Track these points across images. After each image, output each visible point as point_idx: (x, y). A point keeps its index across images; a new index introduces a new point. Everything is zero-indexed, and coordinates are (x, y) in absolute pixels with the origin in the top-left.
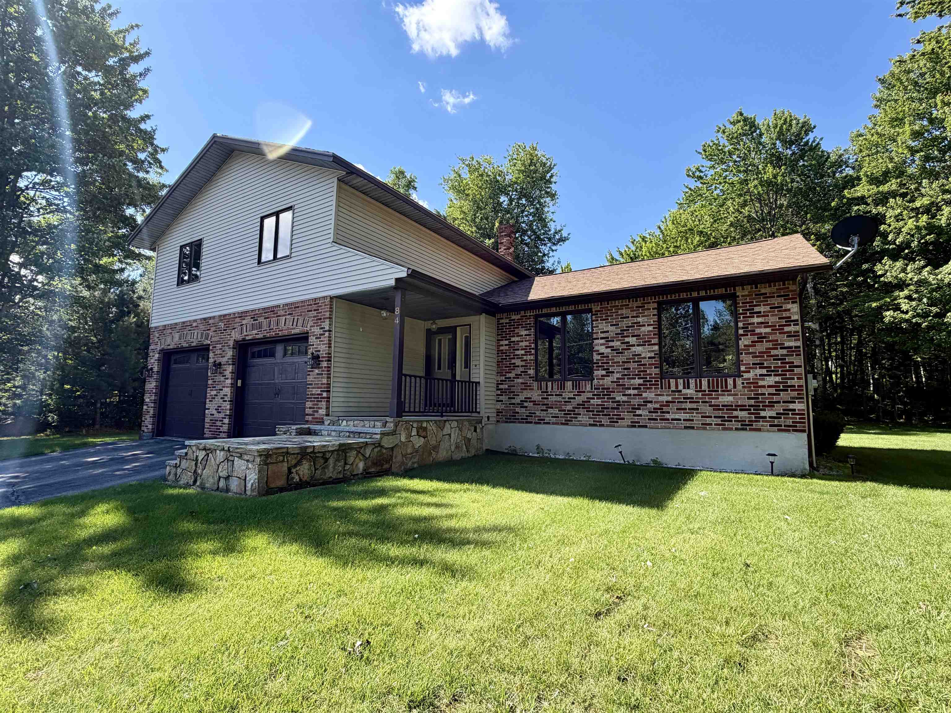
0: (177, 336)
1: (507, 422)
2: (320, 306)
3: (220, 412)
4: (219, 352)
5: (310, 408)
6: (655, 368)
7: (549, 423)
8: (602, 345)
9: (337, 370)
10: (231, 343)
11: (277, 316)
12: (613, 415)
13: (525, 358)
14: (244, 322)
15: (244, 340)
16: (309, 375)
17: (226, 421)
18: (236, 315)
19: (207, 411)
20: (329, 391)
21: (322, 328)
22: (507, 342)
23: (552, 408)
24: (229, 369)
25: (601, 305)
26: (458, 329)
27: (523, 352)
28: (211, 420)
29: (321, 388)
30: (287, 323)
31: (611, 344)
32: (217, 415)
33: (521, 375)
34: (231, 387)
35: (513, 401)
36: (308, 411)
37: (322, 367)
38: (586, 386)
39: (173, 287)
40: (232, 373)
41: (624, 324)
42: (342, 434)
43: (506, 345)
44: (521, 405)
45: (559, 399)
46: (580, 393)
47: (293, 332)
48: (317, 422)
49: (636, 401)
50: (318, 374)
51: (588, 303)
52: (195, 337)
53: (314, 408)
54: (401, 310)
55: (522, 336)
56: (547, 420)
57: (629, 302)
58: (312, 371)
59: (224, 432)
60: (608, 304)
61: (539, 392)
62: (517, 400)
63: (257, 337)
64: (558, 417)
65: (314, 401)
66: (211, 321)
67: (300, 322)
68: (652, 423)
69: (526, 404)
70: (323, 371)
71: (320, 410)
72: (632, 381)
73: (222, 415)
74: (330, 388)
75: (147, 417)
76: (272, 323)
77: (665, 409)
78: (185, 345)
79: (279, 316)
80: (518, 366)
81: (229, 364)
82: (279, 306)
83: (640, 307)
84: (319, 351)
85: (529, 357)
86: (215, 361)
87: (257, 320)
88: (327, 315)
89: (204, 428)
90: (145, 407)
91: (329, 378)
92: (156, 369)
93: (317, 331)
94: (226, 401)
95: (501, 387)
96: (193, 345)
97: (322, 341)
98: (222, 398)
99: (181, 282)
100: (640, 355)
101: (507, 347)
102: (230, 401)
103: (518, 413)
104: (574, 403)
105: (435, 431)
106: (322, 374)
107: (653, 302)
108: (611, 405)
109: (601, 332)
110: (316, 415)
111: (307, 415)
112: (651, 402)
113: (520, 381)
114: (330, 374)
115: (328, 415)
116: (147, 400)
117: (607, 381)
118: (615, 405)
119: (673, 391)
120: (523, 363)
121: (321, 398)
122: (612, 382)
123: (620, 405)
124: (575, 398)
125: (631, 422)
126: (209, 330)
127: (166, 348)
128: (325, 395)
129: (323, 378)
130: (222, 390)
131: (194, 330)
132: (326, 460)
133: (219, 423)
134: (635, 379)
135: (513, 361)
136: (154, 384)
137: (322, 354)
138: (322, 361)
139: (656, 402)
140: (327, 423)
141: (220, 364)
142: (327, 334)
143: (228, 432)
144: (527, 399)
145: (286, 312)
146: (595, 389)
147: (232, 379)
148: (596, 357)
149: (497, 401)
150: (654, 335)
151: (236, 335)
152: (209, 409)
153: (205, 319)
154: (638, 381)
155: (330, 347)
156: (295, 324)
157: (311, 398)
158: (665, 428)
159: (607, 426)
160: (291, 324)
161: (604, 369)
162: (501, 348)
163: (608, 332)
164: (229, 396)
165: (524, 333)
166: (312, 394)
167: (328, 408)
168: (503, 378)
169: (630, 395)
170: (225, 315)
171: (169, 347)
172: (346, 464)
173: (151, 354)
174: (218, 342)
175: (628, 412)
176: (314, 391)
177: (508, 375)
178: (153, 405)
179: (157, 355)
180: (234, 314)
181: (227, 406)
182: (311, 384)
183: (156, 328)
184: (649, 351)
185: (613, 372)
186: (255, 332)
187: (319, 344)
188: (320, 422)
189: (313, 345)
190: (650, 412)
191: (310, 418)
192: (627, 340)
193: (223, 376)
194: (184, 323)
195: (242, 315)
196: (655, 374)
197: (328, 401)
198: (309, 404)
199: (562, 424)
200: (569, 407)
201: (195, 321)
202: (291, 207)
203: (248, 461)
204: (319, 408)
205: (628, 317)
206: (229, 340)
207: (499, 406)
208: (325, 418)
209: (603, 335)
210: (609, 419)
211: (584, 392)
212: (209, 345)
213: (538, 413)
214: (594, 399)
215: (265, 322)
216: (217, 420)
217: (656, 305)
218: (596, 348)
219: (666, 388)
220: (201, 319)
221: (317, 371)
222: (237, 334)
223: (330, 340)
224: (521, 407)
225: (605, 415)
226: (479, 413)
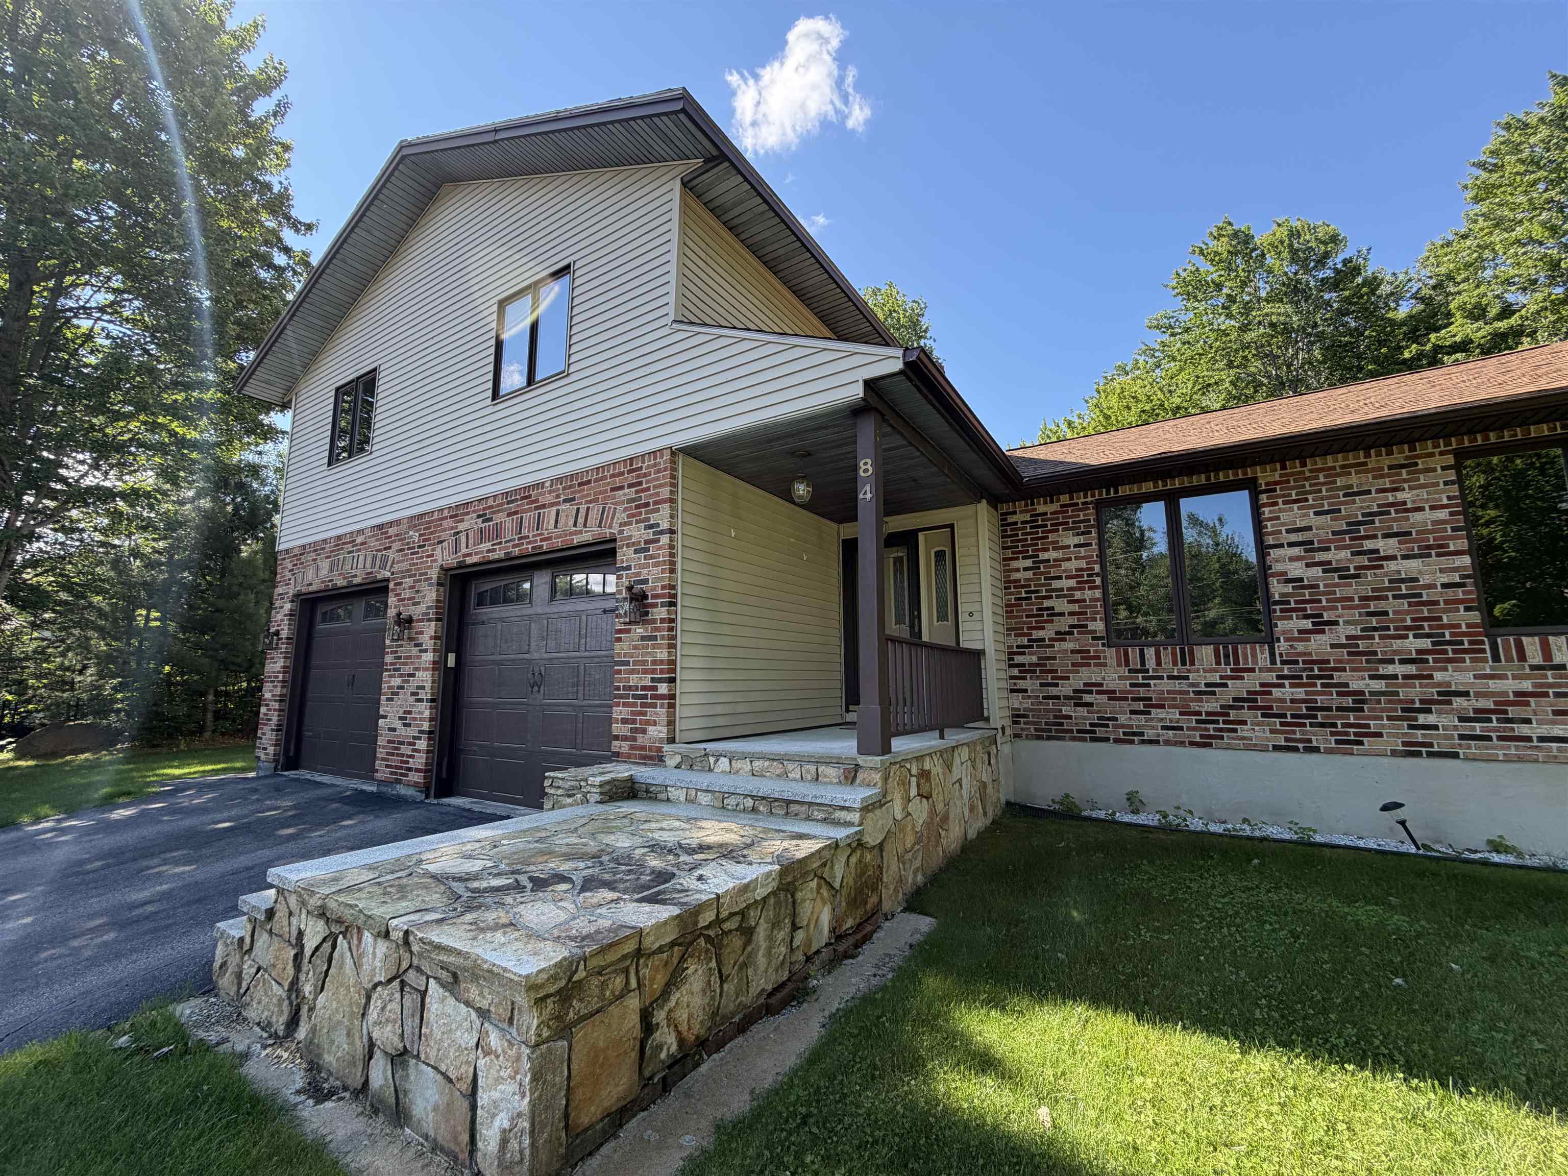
0: (325, 565)
1: (1039, 738)
2: (645, 475)
3: (409, 725)
4: (407, 594)
5: (624, 721)
6: (1467, 609)
7: (1157, 742)
8: (1292, 559)
9: (689, 626)
10: (434, 574)
11: (537, 508)
12: (1345, 725)
13: (1078, 595)
14: (462, 526)
15: (461, 565)
16: (619, 640)
17: (422, 744)
18: (446, 513)
19: (381, 721)
20: (672, 680)
21: (651, 527)
22: (1029, 563)
23: (1162, 707)
24: (428, 631)
25: (1284, 467)
26: (921, 536)
27: (1072, 583)
28: (389, 742)
29: (654, 671)
30: (562, 520)
31: (1321, 556)
32: (402, 731)
33: (1071, 633)
34: (434, 669)
35: (1054, 691)
36: (618, 728)
37: (654, 621)
38: (1254, 656)
39: (321, 469)
40: (436, 638)
41: (1357, 508)
42: (731, 802)
43: (1025, 569)
44: (1077, 699)
45: (1177, 685)
46: (1238, 673)
47: (576, 540)
48: (644, 757)
49: (1415, 692)
50: (643, 638)
51: (1244, 466)
52: (360, 566)
53: (634, 722)
54: (875, 465)
55: (1068, 547)
56: (1149, 734)
57: (1367, 455)
58: (628, 631)
59: (417, 770)
60: (1304, 465)
61: (1124, 671)
62: (1065, 689)
63: (492, 556)
64: (1181, 728)
65: (634, 705)
66: (392, 531)
67: (594, 515)
68: (1474, 748)
69: (1087, 698)
70: (657, 629)
71: (651, 728)
72: (1397, 644)
73: (412, 732)
74: (674, 671)
75: (267, 729)
76: (525, 523)
77: (1512, 712)
78: (340, 582)
79: (544, 506)
80: (1062, 614)
81: (429, 620)
82: (540, 485)
83: (1402, 466)
84: (646, 581)
85: (1088, 594)
86: (399, 614)
87: (490, 520)
88: (665, 492)
89: (374, 758)
90: (263, 710)
91: (672, 646)
92: (284, 634)
93: (638, 533)
94: (421, 700)
95: (1019, 659)
96: (356, 581)
97: (652, 557)
98: (413, 694)
99: (333, 460)
100: (1417, 580)
101: (1030, 574)
102: (432, 701)
103: (1070, 717)
104: (1226, 696)
105: (941, 777)
106: (655, 638)
107: (1442, 453)
108: (1335, 700)
109: (1288, 531)
110: (641, 740)
111: (616, 738)
112: (1466, 694)
113: (1069, 645)
114: (674, 638)
115: (672, 740)
116: (268, 696)
117: (1319, 644)
118: (1349, 701)
119: (1533, 668)
120: (1075, 608)
121: (654, 697)
122: (1333, 646)
123: (1363, 702)
124: (1226, 685)
125: (1405, 744)
126: (390, 548)
127: (304, 589)
128: (663, 689)
129: (659, 646)
130: (413, 675)
131: (359, 550)
132: (748, 932)
133: (406, 750)
134: (1406, 637)
135: (1047, 603)
136: (281, 663)
137: (655, 588)
138: (654, 605)
139: (1478, 695)
140: (672, 762)
141: (410, 620)
142: (665, 539)
143: (426, 771)
144: (1089, 687)
145: (558, 496)
146: (1284, 662)
147: (434, 651)
148: (1277, 589)
149: (1012, 691)
150: (1454, 529)
151: (444, 557)
152: (385, 717)
153: (380, 527)
154: (1413, 644)
155: (673, 571)
156: (581, 520)
157: (627, 696)
158: (1520, 759)
159: (1330, 751)
160: (571, 522)
161: (1306, 617)
162: (1015, 576)
163: (1309, 528)
164: (428, 689)
165: (1071, 540)
166: (630, 688)
167: (671, 723)
168: (1025, 641)
169: (1395, 677)
170: (421, 516)
171: (311, 589)
172: (795, 927)
173: (278, 604)
174: (408, 573)
175: (1390, 718)
176: (634, 679)
177: (1037, 634)
178: (276, 705)
179: (288, 606)
180: (441, 510)
181: (425, 711)
182: (627, 663)
183: (287, 551)
184: (1442, 571)
185: (1336, 623)
186: (488, 545)
187: (646, 566)
188: (651, 758)
189: (628, 568)
190: (1461, 719)
191: (622, 747)
192: (1369, 545)
193: (416, 645)
194: (339, 538)
195: (458, 512)
196: (1468, 626)
197: (672, 706)
198: (619, 712)
199: (1193, 744)
200: (1210, 705)
201: (361, 532)
202: (568, 267)
203: (483, 1014)
204: (648, 722)
205: (1369, 492)
206: (430, 567)
207: (1017, 701)
208: (666, 748)
209: (1294, 538)
210: (1332, 734)
211: (1252, 670)
212: (388, 580)
213: (1123, 719)
214: (1282, 686)
215: (509, 524)
216: (402, 743)
217: (1450, 460)
218: (1278, 567)
219: (1509, 659)
220: (372, 528)
221: (640, 630)
222: (446, 553)
223: (672, 555)
224: (1076, 705)
225: (1322, 725)
226: (987, 719)
